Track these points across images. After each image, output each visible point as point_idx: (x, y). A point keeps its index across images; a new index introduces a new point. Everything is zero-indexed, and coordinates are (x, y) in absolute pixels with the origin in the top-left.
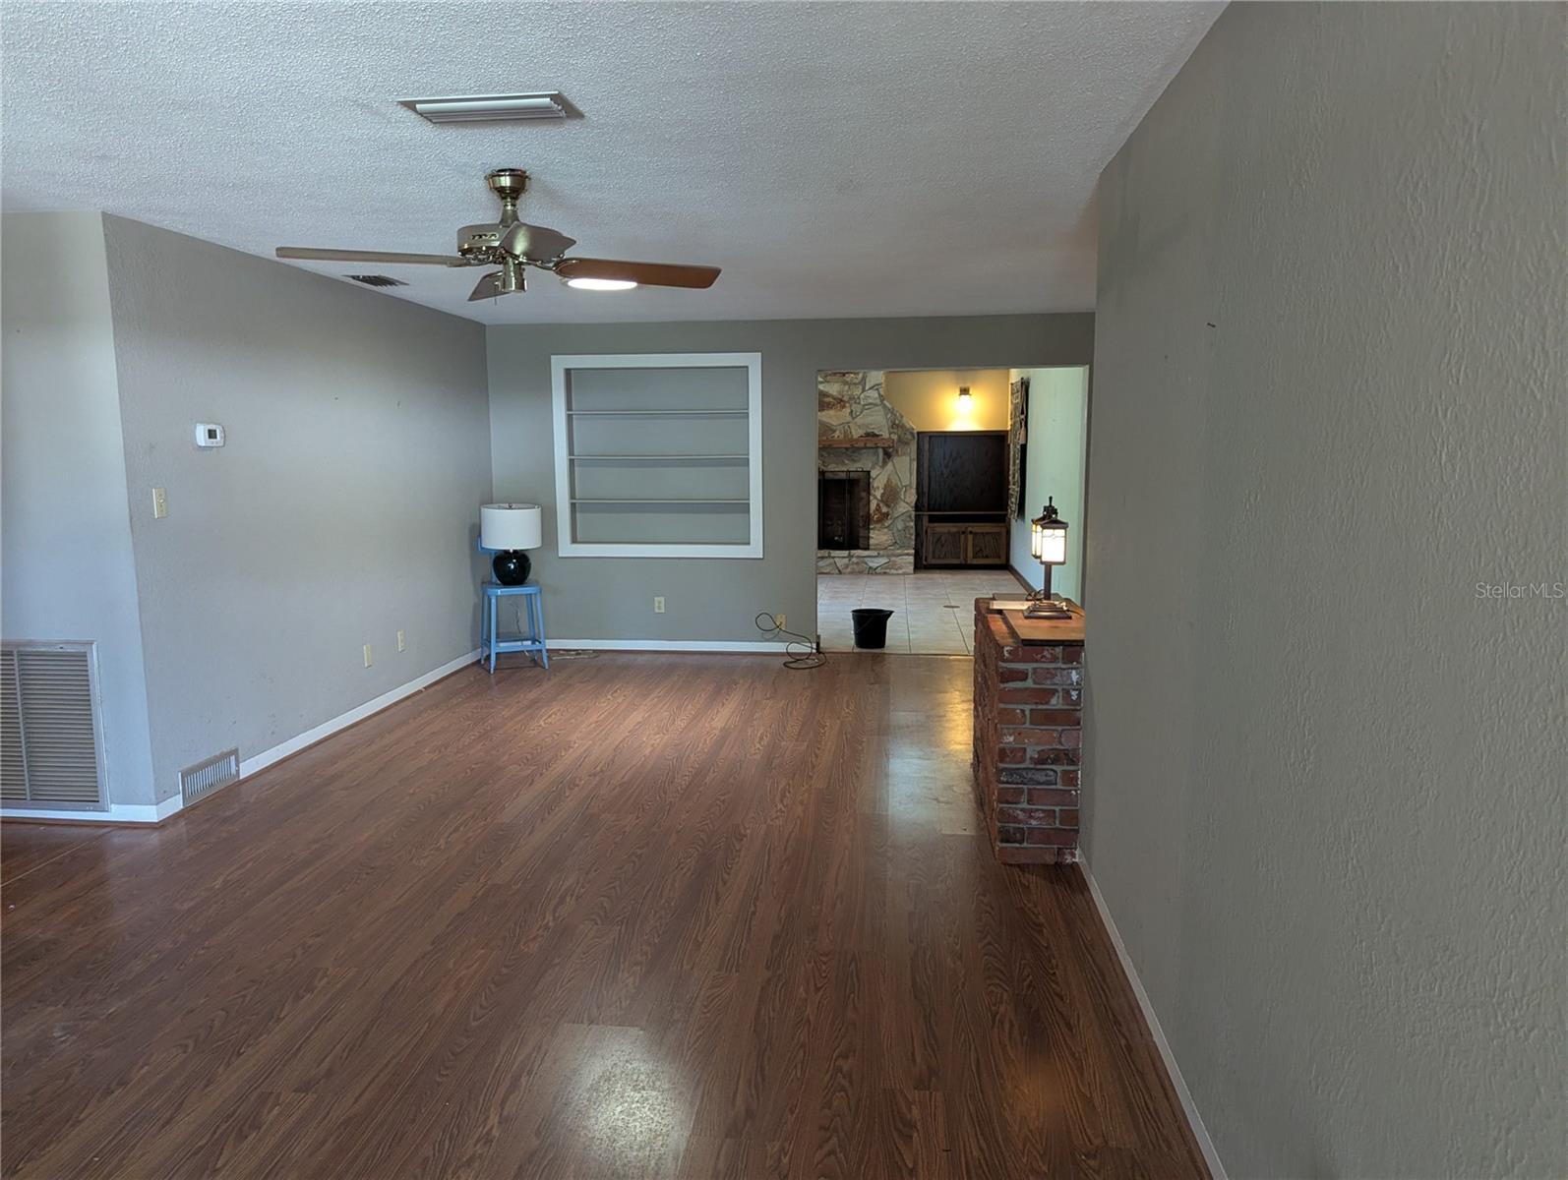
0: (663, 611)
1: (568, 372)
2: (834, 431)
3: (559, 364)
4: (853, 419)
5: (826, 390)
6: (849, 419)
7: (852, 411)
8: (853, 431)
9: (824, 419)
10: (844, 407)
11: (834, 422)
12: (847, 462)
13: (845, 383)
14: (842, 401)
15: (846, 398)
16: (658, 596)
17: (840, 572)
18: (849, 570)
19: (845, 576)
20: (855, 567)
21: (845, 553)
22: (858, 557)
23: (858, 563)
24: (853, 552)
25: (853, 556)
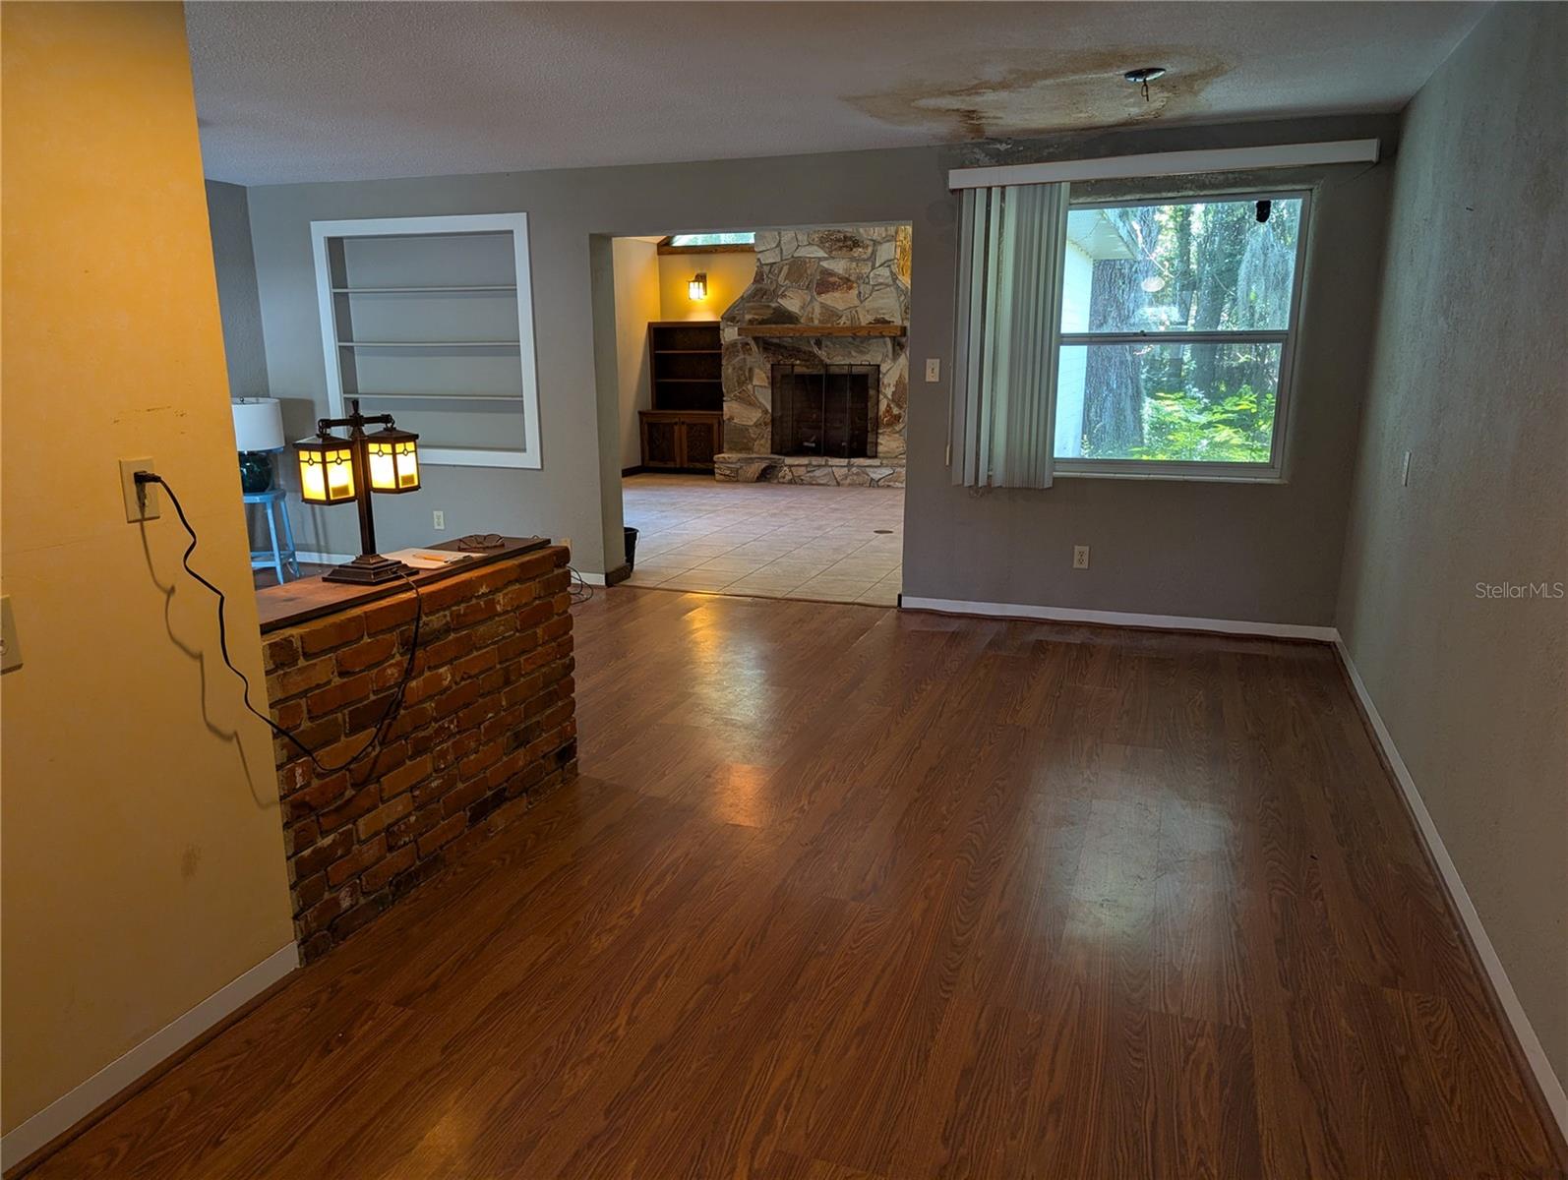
0: (443, 528)
1: (335, 245)
2: (841, 317)
3: (321, 231)
4: (861, 302)
5: (831, 268)
6: (856, 302)
7: (860, 293)
8: (861, 317)
9: (829, 302)
10: (850, 288)
11: (840, 306)
12: (854, 354)
13: (853, 259)
14: (848, 280)
15: (852, 278)
16: (437, 510)
17: (838, 484)
18: (848, 481)
19: (841, 488)
20: (855, 478)
21: (844, 462)
22: (858, 466)
23: (857, 474)
24: (853, 460)
25: (853, 466)
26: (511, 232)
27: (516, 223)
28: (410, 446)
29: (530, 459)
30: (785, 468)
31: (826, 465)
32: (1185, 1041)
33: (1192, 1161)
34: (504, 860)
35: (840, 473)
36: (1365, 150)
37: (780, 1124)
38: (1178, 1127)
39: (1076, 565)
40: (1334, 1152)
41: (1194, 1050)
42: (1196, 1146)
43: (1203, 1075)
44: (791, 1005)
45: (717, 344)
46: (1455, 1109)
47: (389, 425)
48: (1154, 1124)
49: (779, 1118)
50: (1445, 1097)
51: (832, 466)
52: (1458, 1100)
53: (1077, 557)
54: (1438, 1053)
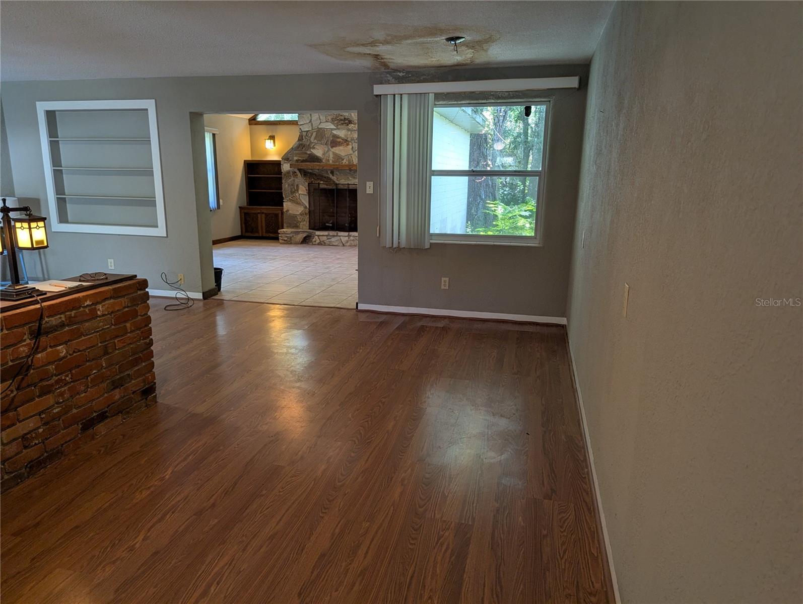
0: (113, 268)
1: (51, 116)
2: (343, 160)
3: (42, 107)
4: (354, 152)
5: (337, 134)
6: (351, 152)
7: (353, 147)
8: (354, 160)
9: (337, 152)
10: (348, 145)
11: (343, 154)
12: (351, 178)
13: (349, 130)
14: (347, 140)
15: (349, 140)
16: (110, 258)
17: (344, 245)
18: (348, 244)
19: (344, 247)
20: (352, 242)
21: (346, 234)
22: (353, 236)
23: (353, 240)
24: (351, 233)
25: (351, 236)
26: (147, 110)
27: (149, 105)
28: (41, 224)
29: (161, 231)
30: (316, 237)
31: (337, 236)
32: (439, 532)
33: (426, 597)
34: (100, 451)
35: (344, 239)
36: (572, 82)
37: (212, 591)
38: (423, 579)
39: (443, 287)
40: (498, 587)
41: (442, 537)
42: (430, 588)
43: (443, 550)
44: (237, 525)
45: (280, 172)
46: (563, 561)
47: (28, 212)
48: (412, 577)
49: (212, 589)
50: (560, 555)
51: (340, 236)
52: (566, 557)
53: (443, 283)
54: (562, 532)
